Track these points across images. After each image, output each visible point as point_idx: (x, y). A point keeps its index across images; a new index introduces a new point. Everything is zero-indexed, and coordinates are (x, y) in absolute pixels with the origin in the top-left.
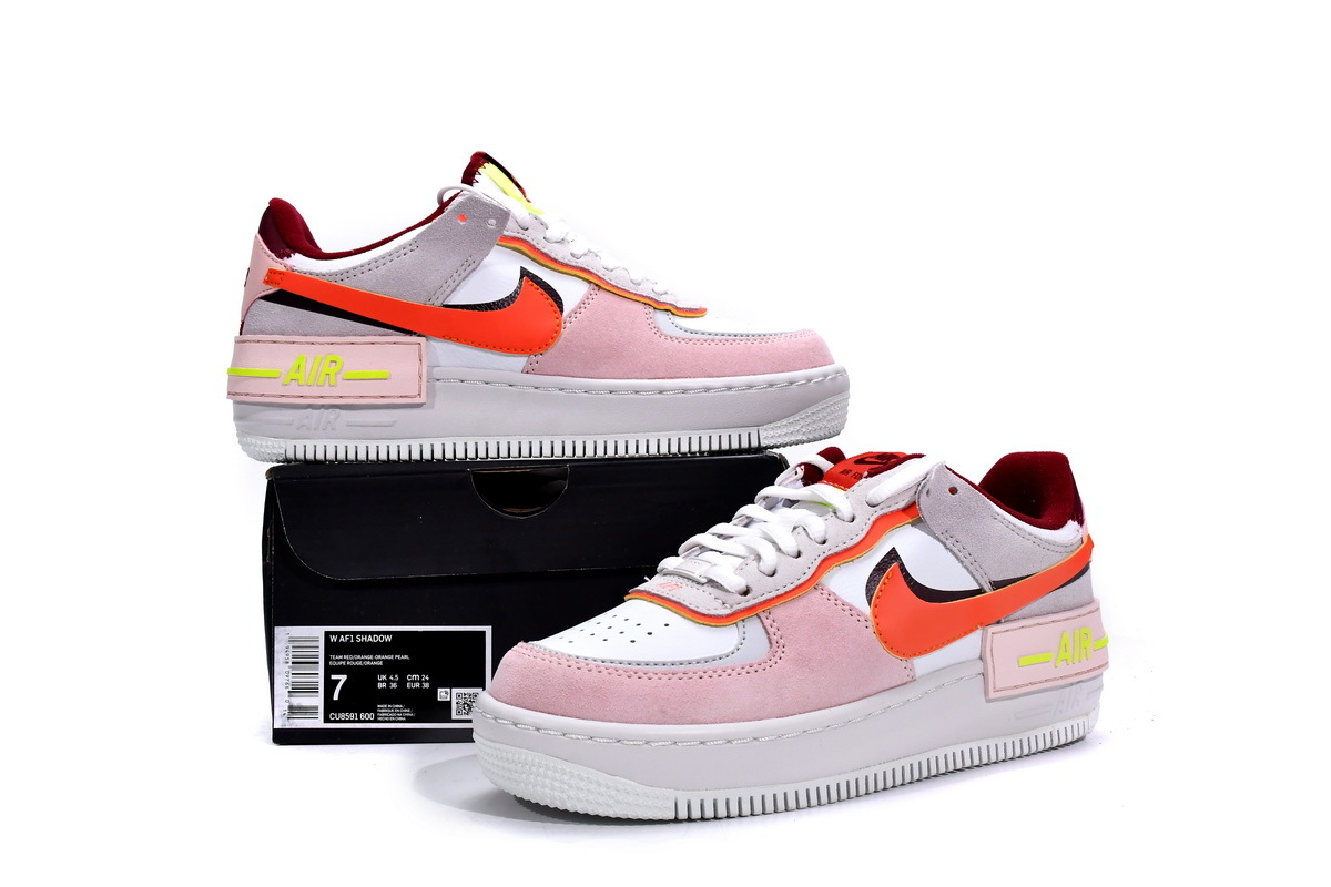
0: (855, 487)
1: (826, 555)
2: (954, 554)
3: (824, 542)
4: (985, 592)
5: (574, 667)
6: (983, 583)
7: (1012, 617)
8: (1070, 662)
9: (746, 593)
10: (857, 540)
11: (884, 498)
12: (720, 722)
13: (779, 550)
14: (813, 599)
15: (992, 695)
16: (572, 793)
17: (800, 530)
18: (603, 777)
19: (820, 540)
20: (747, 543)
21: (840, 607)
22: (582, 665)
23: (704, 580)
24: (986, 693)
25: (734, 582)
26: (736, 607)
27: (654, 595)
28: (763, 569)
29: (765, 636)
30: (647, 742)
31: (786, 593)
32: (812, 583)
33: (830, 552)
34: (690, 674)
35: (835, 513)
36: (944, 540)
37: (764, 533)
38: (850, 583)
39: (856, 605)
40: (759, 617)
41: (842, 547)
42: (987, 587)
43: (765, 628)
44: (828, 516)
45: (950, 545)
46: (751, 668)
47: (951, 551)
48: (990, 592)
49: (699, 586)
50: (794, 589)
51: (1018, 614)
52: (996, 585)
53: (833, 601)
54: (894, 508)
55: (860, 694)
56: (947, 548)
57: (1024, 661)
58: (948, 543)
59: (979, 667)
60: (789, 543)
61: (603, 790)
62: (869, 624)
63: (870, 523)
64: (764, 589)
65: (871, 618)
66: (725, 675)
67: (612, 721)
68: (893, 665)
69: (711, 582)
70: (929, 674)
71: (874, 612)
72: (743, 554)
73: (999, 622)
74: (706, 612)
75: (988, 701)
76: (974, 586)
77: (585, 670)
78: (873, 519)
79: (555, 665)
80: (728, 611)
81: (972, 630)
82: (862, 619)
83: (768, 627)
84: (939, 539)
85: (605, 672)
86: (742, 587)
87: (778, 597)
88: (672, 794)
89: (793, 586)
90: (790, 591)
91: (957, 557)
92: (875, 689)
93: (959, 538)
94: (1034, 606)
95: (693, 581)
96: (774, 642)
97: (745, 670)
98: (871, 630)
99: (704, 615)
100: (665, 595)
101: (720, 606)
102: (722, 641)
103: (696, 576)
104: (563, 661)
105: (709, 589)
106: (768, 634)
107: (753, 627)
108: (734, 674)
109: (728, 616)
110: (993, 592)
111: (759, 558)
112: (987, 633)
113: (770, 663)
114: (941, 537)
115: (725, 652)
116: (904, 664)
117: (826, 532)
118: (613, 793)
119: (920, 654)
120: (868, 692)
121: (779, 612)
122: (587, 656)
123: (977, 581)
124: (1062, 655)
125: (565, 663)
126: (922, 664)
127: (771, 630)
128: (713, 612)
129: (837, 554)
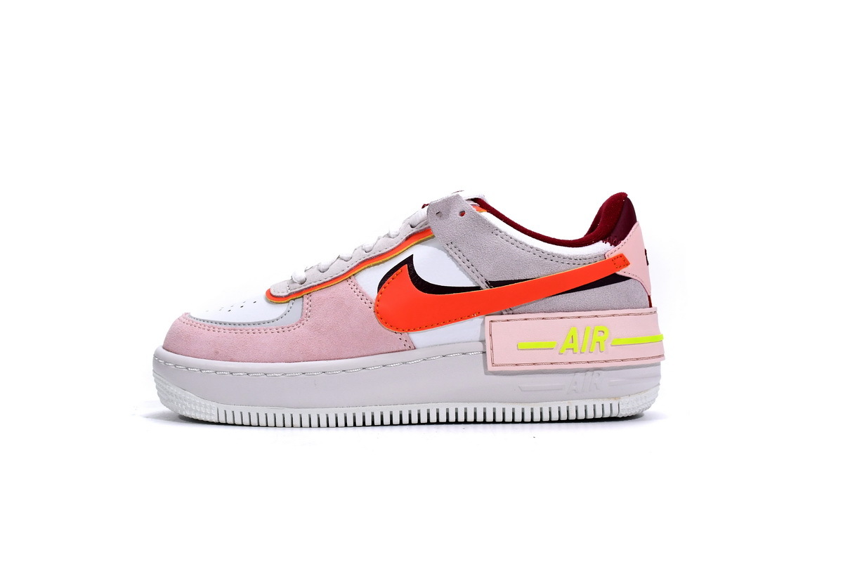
3: (369, 251)
6: (478, 282)
7: (515, 311)
9: (304, 282)
15: (490, 368)
21: (357, 293)
24: (485, 366)
25: (298, 276)
26: (294, 291)
29: (301, 310)
31: (324, 282)
32: (345, 276)
39: (369, 292)
40: (302, 298)
42: (483, 286)
43: (303, 305)
45: (452, 253)
46: (282, 330)
47: (453, 257)
48: (487, 289)
50: (329, 281)
51: (522, 308)
52: (493, 284)
53: (353, 289)
54: (424, 228)
56: (449, 255)
57: (526, 345)
62: (372, 305)
63: (404, 238)
64: (313, 280)
70: (430, 346)
71: (379, 297)
73: (502, 314)
74: (275, 294)
75: (487, 373)
76: (470, 284)
82: (368, 301)
83: (305, 305)
86: (303, 279)
87: (319, 284)
88: (215, 405)
89: (331, 278)
93: (460, 248)
96: (304, 314)
98: (372, 309)
101: (285, 291)
102: (275, 312)
106: (303, 309)
107: (297, 305)
109: (286, 297)
110: (489, 289)
112: (485, 320)
113: (295, 327)
114: (447, 247)
115: (273, 319)
116: (398, 336)
117: (374, 244)
119: (421, 329)
120: (365, 352)
121: (317, 295)
123: (473, 280)
124: (569, 345)
126: (418, 337)
128: (278, 294)
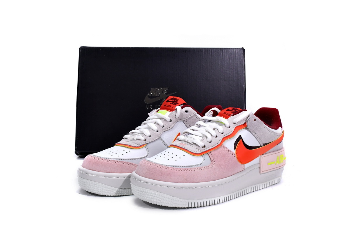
0: (229, 118)
1: (224, 137)
2: (255, 137)
3: (223, 133)
4: (261, 146)
5: (162, 167)
6: (261, 144)
8: (279, 164)
9: (204, 147)
10: (231, 133)
11: (238, 121)
12: (200, 182)
13: (211, 135)
14: (221, 149)
15: (262, 173)
16: (162, 201)
17: (216, 130)
18: (170, 197)
19: (222, 133)
20: (202, 133)
21: (228, 151)
22: (164, 167)
23: (193, 143)
24: (260, 172)
25: (201, 144)
26: (202, 151)
27: (179, 147)
28: (208, 141)
29: (210, 159)
30: (182, 188)
31: (215, 147)
32: (220, 145)
33: (225, 136)
34: (192, 169)
35: (225, 125)
36: (253, 133)
37: (206, 130)
38: (230, 144)
39: (232, 150)
40: (208, 154)
41: (227, 135)
42: (262, 145)
43: (210, 157)
44: (223, 126)
45: (254, 135)
46: (207, 168)
47: (254, 136)
48: (263, 147)
49: (191, 145)
50: (216, 146)
51: (268, 152)
52: (264, 145)
53: (226, 149)
54: (240, 124)
55: (233, 174)
56: (253, 135)
57: (269, 164)
58: (254, 134)
59: (258, 166)
60: (214, 133)
61: (170, 200)
63: (234, 128)
64: (209, 146)
65: (235, 154)
66: (200, 169)
67: (172, 182)
68: (240, 166)
69: (195, 144)
70: (248, 168)
71: (236, 152)
72: (202, 136)
73: (264, 154)
74: (194, 152)
75: (260, 174)
77: (165, 168)
78: (235, 127)
79: (156, 167)
80: (200, 152)
81: (258, 156)
82: (233, 154)
83: (210, 156)
84: (251, 133)
85: (170, 169)
86: (203, 146)
87: (212, 148)
88: (187, 201)
89: (216, 145)
90: (216, 147)
91: (255, 138)
92: (236, 172)
93: (256, 133)
94: (272, 150)
95: (189, 143)
96: (212, 161)
97: (205, 168)
98: (235, 157)
99: (194, 153)
100: (182, 147)
101: (198, 151)
102: (199, 160)
103: (190, 142)
104: (159, 166)
105: (194, 146)
106: (210, 158)
107: (206, 156)
108: (203, 169)
109: (200, 153)
111: (207, 137)
112: (261, 157)
113: (212, 166)
114: (252, 132)
115: (200, 163)
116: (243, 166)
117: (223, 131)
118: (173, 201)
119: (247, 163)
120: (234, 173)
121: (213, 153)
122: (165, 164)
123: (260, 144)
124: (277, 162)
125: (159, 167)
126: (247, 165)
127: (211, 157)
128: (196, 152)
129: (226, 137)
